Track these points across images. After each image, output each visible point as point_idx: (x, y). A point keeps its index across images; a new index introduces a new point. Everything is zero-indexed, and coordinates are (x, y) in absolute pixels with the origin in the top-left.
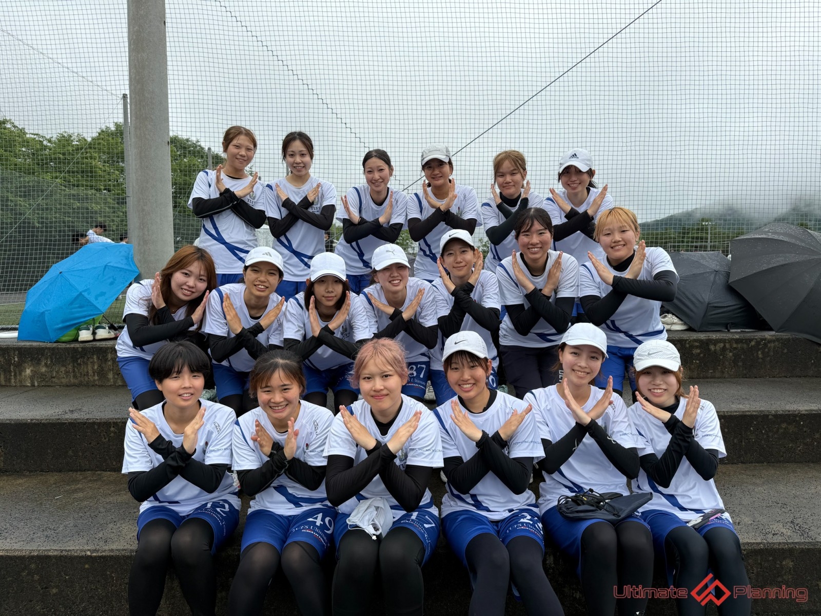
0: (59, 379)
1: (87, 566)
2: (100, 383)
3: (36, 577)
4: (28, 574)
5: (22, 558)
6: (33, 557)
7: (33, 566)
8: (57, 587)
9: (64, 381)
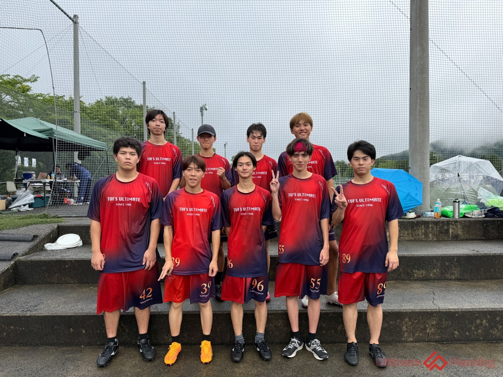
0: (404, 237)
2: (425, 239)
9: (407, 238)
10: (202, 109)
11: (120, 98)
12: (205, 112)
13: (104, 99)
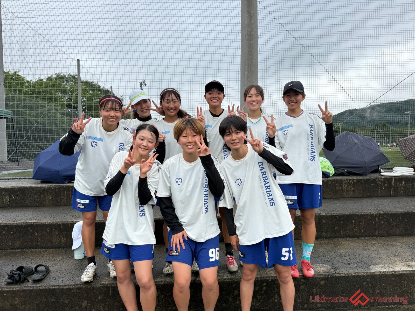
1: (393, 279)
3: (370, 285)
4: (366, 284)
5: (364, 276)
6: (368, 276)
7: (369, 280)
8: (379, 289)
10: (141, 85)
11: (68, 75)
12: (144, 87)
13: (54, 76)
